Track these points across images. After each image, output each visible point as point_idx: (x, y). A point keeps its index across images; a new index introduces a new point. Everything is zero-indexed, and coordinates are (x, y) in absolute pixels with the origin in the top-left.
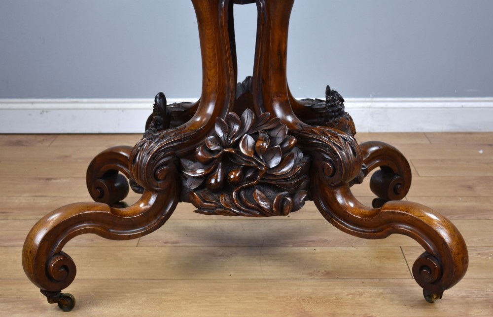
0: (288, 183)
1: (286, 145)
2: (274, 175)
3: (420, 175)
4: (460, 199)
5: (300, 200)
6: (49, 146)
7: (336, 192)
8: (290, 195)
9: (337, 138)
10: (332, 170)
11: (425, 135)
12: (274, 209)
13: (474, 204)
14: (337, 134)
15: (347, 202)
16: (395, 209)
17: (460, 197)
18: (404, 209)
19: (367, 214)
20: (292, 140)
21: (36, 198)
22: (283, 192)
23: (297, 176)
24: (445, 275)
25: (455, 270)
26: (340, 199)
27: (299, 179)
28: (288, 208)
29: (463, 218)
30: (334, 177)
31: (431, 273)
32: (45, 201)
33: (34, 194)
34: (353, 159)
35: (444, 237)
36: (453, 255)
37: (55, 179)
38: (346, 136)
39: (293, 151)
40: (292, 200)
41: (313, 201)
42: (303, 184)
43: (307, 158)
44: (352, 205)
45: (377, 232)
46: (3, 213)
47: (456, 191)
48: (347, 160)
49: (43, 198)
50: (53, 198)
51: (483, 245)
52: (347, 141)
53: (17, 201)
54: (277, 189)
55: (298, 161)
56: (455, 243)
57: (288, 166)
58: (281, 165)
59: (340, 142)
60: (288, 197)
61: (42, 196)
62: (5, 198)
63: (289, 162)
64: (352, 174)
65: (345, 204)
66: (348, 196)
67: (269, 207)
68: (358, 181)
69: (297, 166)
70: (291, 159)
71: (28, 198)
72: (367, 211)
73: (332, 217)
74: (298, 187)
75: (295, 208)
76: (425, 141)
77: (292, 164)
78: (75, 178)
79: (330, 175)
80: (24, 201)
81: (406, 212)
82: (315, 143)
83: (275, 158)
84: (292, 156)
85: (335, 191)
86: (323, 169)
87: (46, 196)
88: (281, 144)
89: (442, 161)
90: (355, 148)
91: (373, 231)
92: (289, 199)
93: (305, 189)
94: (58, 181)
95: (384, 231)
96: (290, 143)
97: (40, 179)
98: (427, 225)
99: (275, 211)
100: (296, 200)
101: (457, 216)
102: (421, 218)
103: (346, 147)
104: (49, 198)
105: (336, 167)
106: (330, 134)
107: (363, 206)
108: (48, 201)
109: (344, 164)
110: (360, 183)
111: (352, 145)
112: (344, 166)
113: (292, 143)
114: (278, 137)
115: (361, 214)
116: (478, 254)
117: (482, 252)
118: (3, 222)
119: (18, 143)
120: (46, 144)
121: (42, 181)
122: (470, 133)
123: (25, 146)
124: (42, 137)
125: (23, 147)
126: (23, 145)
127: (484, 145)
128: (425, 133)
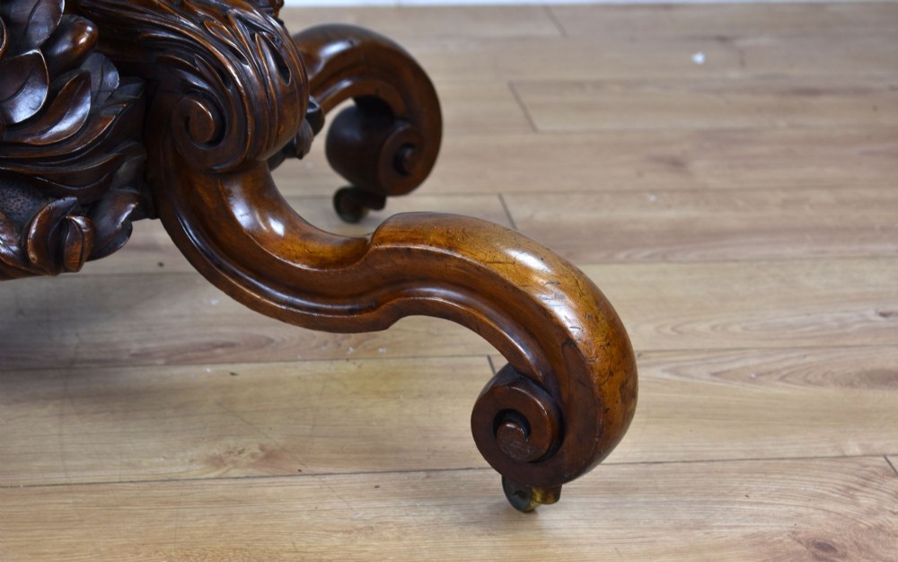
0: (75, 169)
1: (63, 47)
2: (28, 145)
3: (540, 128)
4: (652, 198)
5: (116, 219)
7: (229, 193)
8: (83, 206)
9: (226, 20)
10: (213, 126)
12: (32, 255)
14: (225, 10)
15: (265, 221)
16: (415, 241)
18: (441, 241)
19: (329, 256)
20: (81, 32)
22: (59, 198)
23: (105, 145)
24: (570, 438)
25: (601, 421)
26: (242, 214)
27: (110, 156)
28: (79, 250)
29: (664, 258)
30: (222, 144)
31: (529, 432)
34: (278, 88)
35: (568, 325)
36: (595, 378)
38: (255, 15)
39: (86, 66)
40: (90, 224)
41: (158, 221)
42: (124, 168)
43: (133, 87)
44: (278, 228)
45: (359, 311)
48: (258, 92)
51: (728, 344)
52: (259, 30)
54: (41, 189)
55: (104, 96)
56: (599, 340)
57: (72, 114)
58: (48, 114)
59: (236, 35)
60: (77, 215)
63: (77, 103)
64: (278, 135)
65: (259, 227)
66: (267, 200)
67: (14, 248)
68: (297, 150)
69: (103, 113)
70: (82, 93)
72: (328, 247)
73: (220, 266)
74: (110, 180)
75: (101, 246)
77: (84, 109)
79: (208, 139)
81: (450, 248)
82: (157, 38)
83: (27, 90)
84: (84, 83)
85: (227, 187)
86: (187, 120)
88: (47, 46)
90: (283, 53)
91: (347, 307)
92: (79, 220)
93: (133, 184)
95: (383, 307)
96: (75, 41)
98: (515, 289)
99: (35, 262)
100: (105, 222)
102: (495, 268)
103: (255, 51)
105: (226, 114)
106: (204, 9)
107: (314, 232)
109: (250, 104)
110: (300, 157)
111: (275, 43)
112: (252, 109)
113: (83, 40)
114: (36, 23)
115: (310, 258)
116: (715, 374)
117: (725, 368)
127: (706, 39)
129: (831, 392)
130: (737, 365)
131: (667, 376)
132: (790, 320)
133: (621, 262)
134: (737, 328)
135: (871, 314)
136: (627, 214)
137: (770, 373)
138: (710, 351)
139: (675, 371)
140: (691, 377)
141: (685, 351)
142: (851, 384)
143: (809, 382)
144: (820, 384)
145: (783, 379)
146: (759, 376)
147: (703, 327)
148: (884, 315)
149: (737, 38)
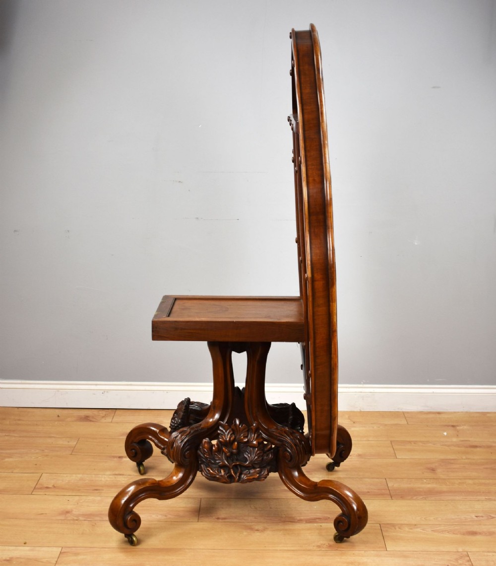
3: (398, 457)
4: (425, 481)
6: (111, 422)
11: (404, 415)
13: (434, 486)
17: (425, 479)
21: (116, 476)
29: (425, 499)
32: (123, 479)
33: (114, 473)
46: (96, 490)
47: (423, 473)
49: (121, 476)
51: (437, 523)
53: (103, 479)
61: (120, 475)
62: (94, 476)
71: (111, 476)
76: (404, 422)
80: (108, 479)
87: (123, 475)
89: (415, 442)
97: (114, 457)
101: (421, 497)
104: (126, 476)
108: (126, 479)
116: (432, 531)
117: (435, 529)
118: (98, 498)
119: (86, 419)
120: (109, 420)
121: (115, 459)
122: (439, 413)
123: (93, 421)
124: (104, 412)
125: (92, 423)
126: (91, 421)
127: (448, 426)
128: (404, 413)
129: (459, 536)
130: (438, 528)
131: (421, 531)
132: (453, 517)
133: (414, 500)
134: (440, 519)
135: (473, 516)
136: (418, 485)
137: (445, 531)
138: (432, 525)
139: (423, 530)
140: (426, 531)
141: (426, 525)
142: (464, 534)
143: (454, 534)
144: (456, 534)
145: (448, 532)
146: (443, 531)
147: (431, 518)
148: (476, 517)
149: (458, 426)
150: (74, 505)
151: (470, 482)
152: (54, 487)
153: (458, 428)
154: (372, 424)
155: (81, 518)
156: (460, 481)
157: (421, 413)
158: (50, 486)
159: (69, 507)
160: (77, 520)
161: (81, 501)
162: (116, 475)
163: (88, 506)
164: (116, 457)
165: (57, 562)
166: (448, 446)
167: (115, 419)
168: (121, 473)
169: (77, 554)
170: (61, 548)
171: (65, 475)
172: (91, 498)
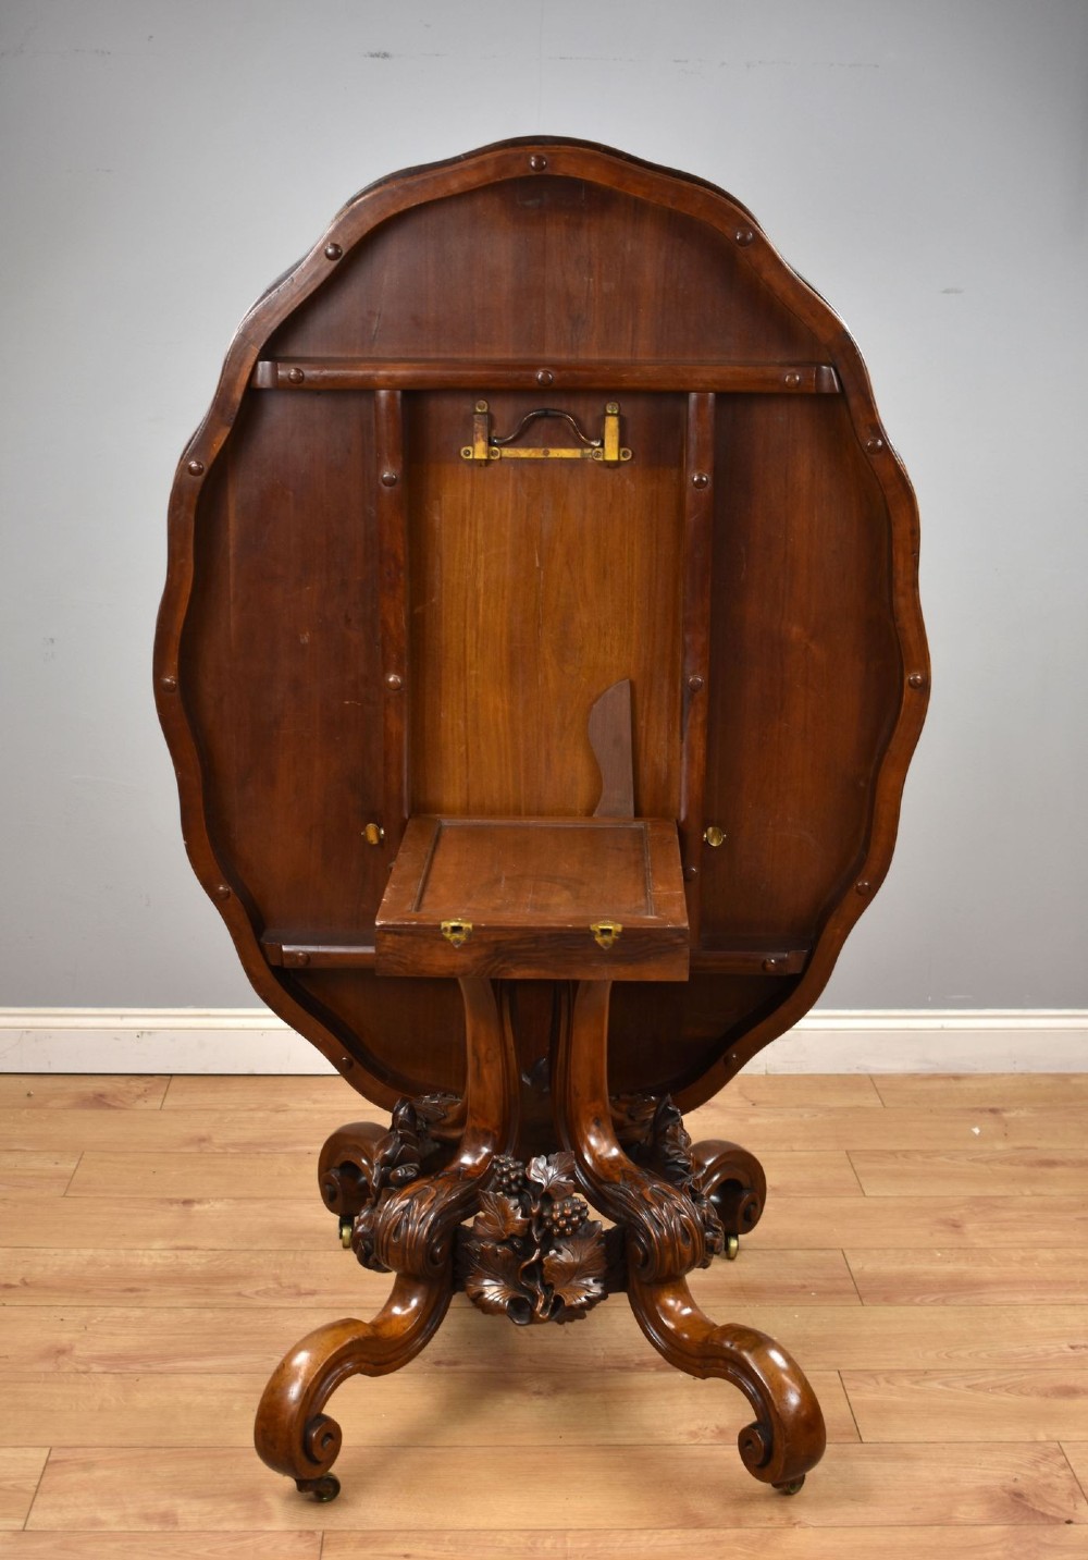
3: (867, 1193)
6: (161, 1109)
11: (872, 1082)
13: (962, 1267)
17: (939, 1249)
21: (178, 1253)
29: (944, 1302)
32: (197, 1260)
33: (173, 1243)
37: (200, 1201)
46: (131, 1290)
47: (932, 1234)
49: (191, 1252)
50: (210, 1253)
51: (978, 1366)
53: (146, 1261)
61: (189, 1249)
62: (122, 1252)
71: (165, 1253)
76: (872, 1101)
78: (235, 1199)
80: (159, 1261)
87: (196, 1249)
89: (906, 1154)
94: (207, 1206)
97: (171, 1202)
104: (203, 1253)
116: (969, 1387)
117: (975, 1382)
118: (138, 1313)
119: (99, 1101)
120: (155, 1103)
121: (175, 1207)
122: (957, 1077)
123: (115, 1108)
124: (141, 1084)
125: (112, 1113)
126: (110, 1107)
127: (982, 1110)
128: (871, 1077)
129: (1034, 1400)
130: (982, 1380)
131: (940, 1387)
132: (1016, 1350)
133: (916, 1305)
134: (983, 1355)
135: (1065, 1347)
136: (922, 1267)
137: (1000, 1386)
138: (967, 1371)
139: (946, 1384)
140: (955, 1388)
141: (953, 1371)
142: (1046, 1395)
143: (1022, 1393)
144: (1028, 1395)
145: (1007, 1391)
146: (996, 1388)
147: (963, 1354)
148: (1072, 1347)
149: (1004, 1110)
150: (79, 1332)
151: (1048, 1255)
152: (25, 1283)
153: (1006, 1115)
154: (797, 1107)
155: (96, 1368)
156: (1022, 1253)
157: (914, 1077)
158: (15, 1282)
159: (65, 1338)
160: (84, 1373)
161: (95, 1321)
162: (177, 1248)
163: (112, 1334)
164: (176, 1201)
165: (38, 1487)
166: (987, 1162)
167: (170, 1102)
168: (192, 1244)
169: (87, 1466)
170: (46, 1451)
171: (52, 1252)
172: (118, 1312)
